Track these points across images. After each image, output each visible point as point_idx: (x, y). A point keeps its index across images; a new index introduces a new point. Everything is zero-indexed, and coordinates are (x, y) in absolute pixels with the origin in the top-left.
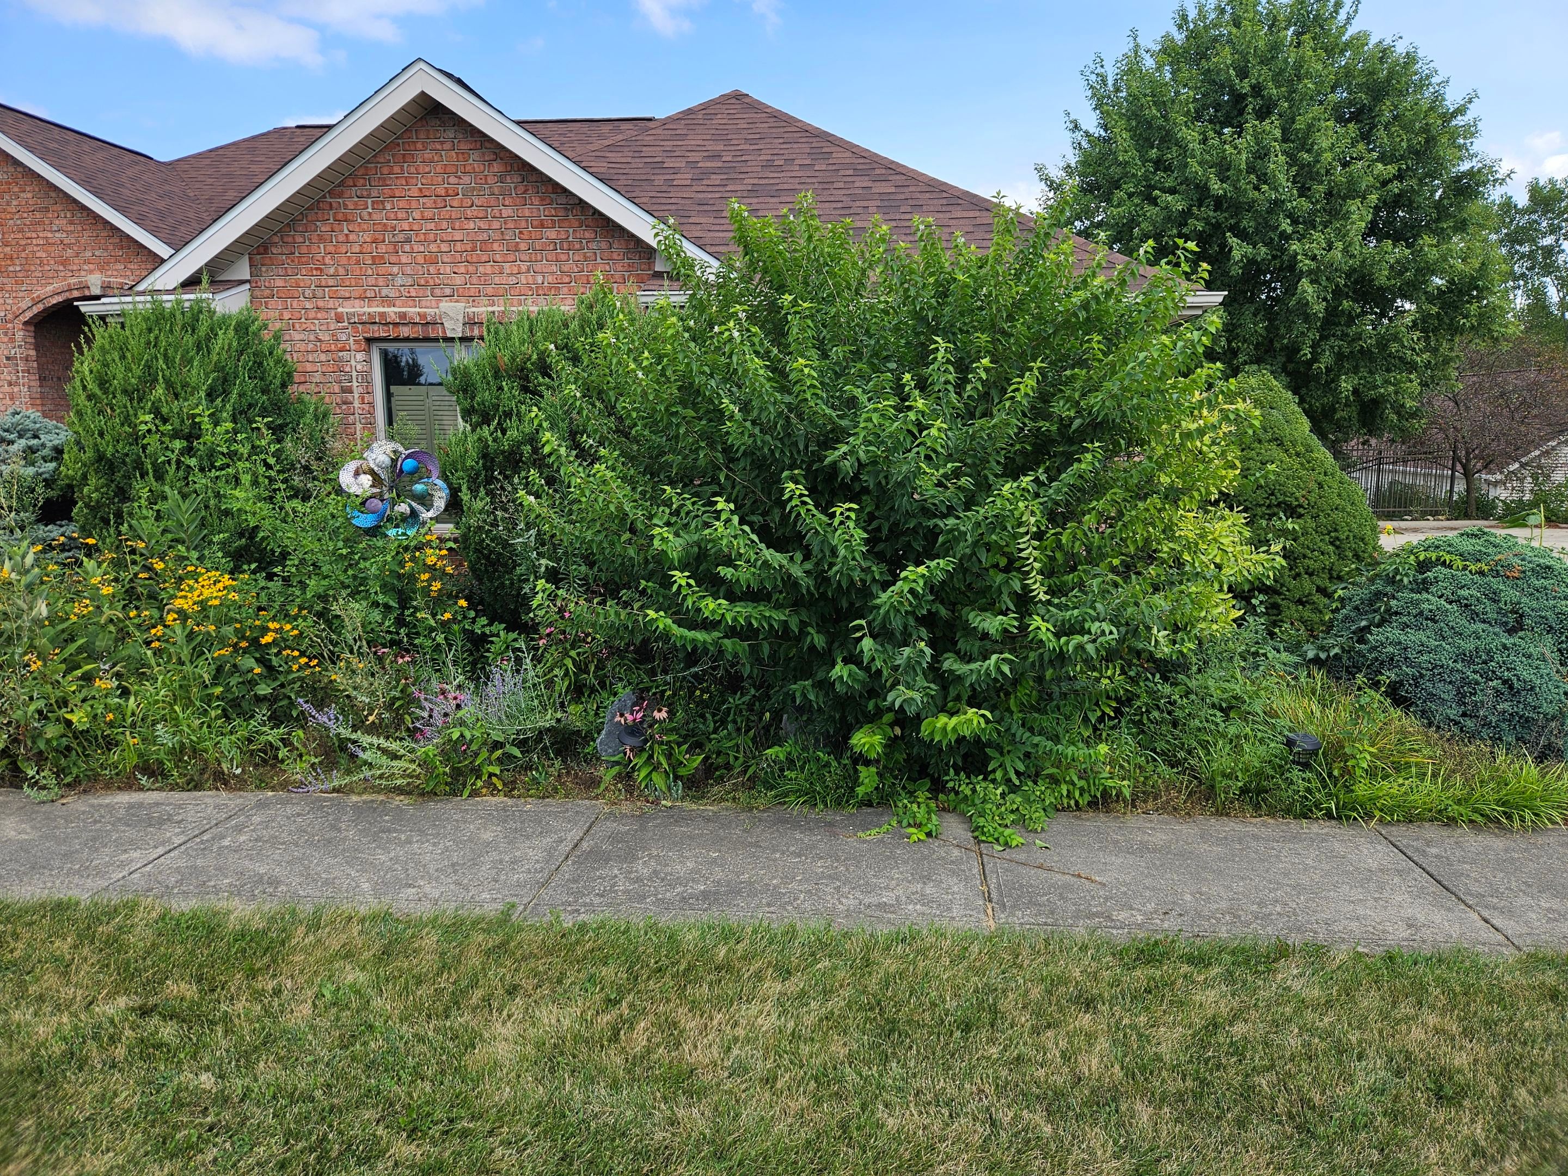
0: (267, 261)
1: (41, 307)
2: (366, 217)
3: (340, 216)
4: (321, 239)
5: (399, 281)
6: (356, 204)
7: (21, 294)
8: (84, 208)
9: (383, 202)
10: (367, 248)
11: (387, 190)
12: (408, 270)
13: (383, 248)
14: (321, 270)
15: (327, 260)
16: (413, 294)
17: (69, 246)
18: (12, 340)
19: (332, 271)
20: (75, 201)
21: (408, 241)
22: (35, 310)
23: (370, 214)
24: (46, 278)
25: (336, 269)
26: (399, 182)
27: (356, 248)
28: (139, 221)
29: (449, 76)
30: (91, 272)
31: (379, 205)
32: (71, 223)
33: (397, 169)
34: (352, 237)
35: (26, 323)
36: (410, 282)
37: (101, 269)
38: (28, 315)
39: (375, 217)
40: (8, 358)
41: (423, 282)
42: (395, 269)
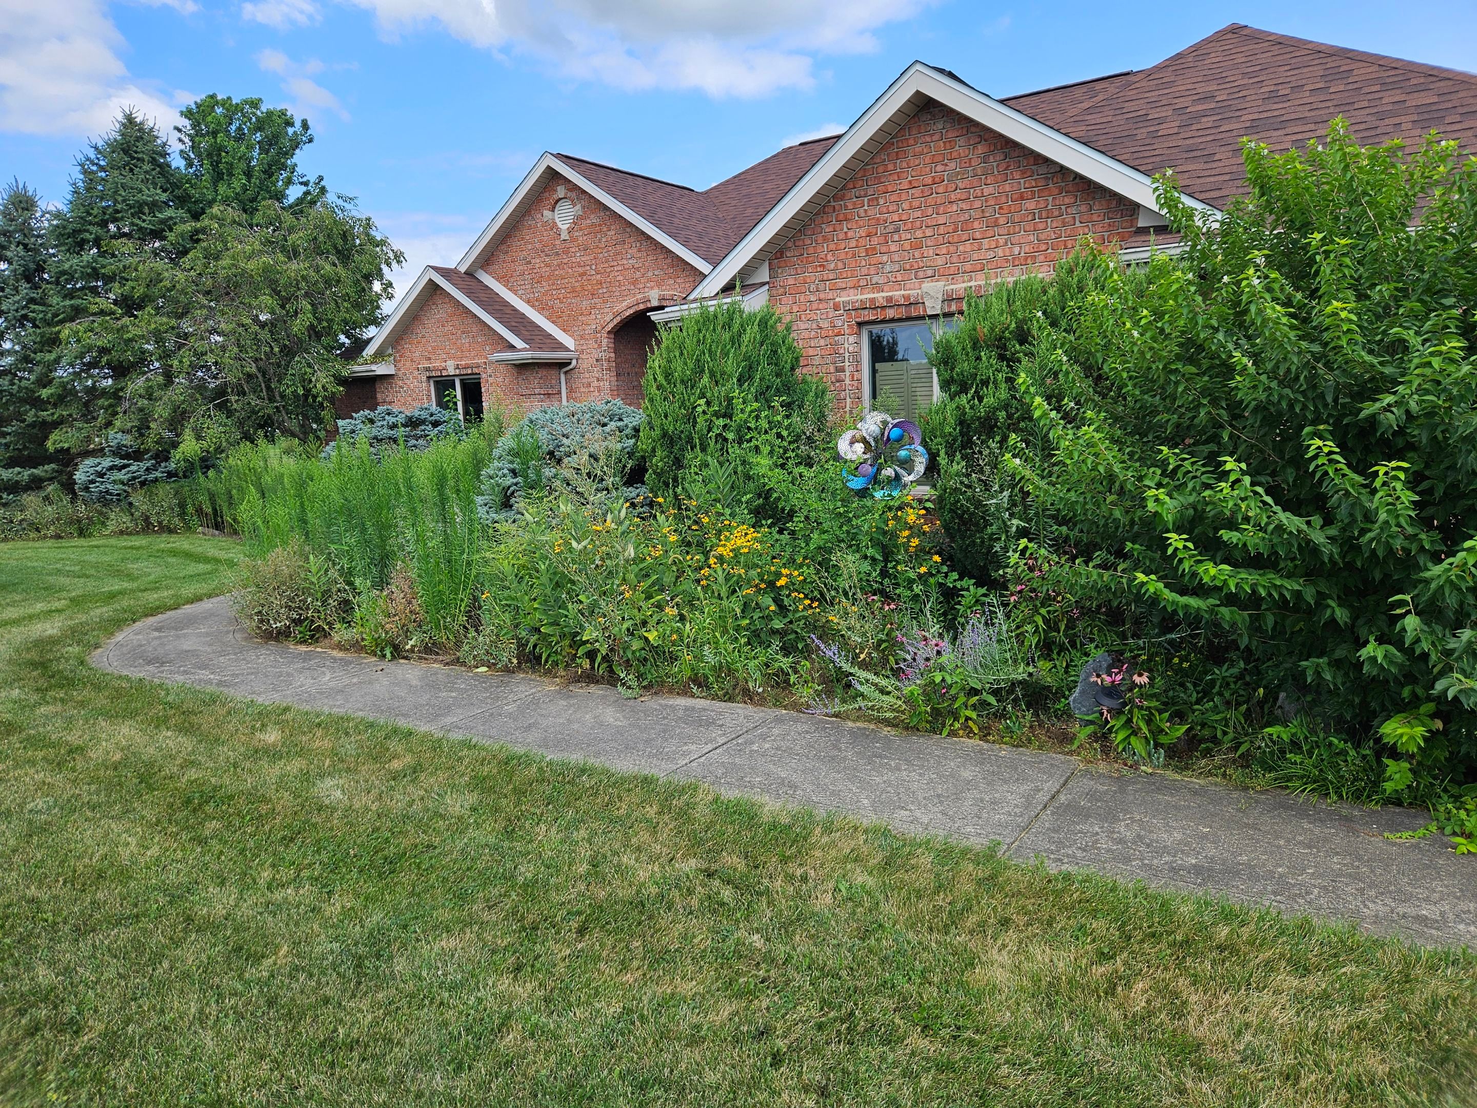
0: (783, 264)
1: (619, 319)
2: (863, 214)
3: (841, 217)
4: (825, 239)
5: (888, 268)
6: (854, 203)
7: (606, 310)
8: (649, 237)
9: (877, 199)
10: (862, 242)
11: (881, 188)
12: (896, 257)
13: (875, 240)
14: (823, 266)
15: (829, 257)
16: (899, 279)
17: (638, 269)
18: (600, 346)
19: (832, 266)
20: (643, 233)
21: (897, 231)
22: (615, 322)
23: (866, 211)
24: (623, 297)
25: (836, 265)
26: (891, 178)
27: (853, 243)
28: (685, 244)
29: (941, 71)
30: (652, 288)
31: (874, 202)
32: (639, 251)
33: (891, 167)
34: (850, 234)
35: (609, 332)
36: (897, 267)
37: (659, 285)
38: (611, 326)
39: (869, 213)
40: (597, 360)
41: (908, 267)
42: (885, 258)
